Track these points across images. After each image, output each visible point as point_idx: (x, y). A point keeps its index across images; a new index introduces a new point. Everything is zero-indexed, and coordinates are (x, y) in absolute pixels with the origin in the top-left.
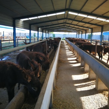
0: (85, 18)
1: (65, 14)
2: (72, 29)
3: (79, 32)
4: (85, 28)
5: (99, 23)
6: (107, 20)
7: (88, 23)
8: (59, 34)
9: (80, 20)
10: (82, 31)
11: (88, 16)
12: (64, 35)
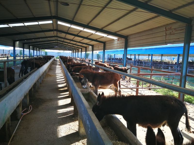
0: (81, 31)
1: (53, 23)
2: (67, 45)
3: (78, 49)
4: (84, 45)
5: (100, 39)
6: (108, 35)
7: (87, 38)
8: (53, 52)
9: (76, 33)
10: (81, 49)
11: (84, 29)
12: (58, 53)
